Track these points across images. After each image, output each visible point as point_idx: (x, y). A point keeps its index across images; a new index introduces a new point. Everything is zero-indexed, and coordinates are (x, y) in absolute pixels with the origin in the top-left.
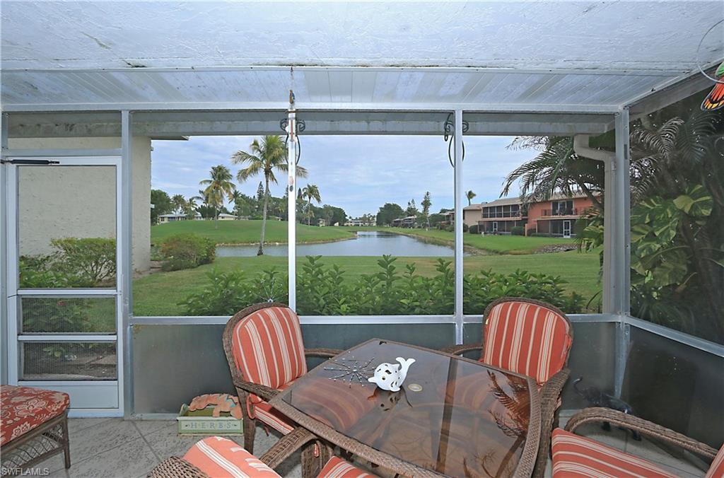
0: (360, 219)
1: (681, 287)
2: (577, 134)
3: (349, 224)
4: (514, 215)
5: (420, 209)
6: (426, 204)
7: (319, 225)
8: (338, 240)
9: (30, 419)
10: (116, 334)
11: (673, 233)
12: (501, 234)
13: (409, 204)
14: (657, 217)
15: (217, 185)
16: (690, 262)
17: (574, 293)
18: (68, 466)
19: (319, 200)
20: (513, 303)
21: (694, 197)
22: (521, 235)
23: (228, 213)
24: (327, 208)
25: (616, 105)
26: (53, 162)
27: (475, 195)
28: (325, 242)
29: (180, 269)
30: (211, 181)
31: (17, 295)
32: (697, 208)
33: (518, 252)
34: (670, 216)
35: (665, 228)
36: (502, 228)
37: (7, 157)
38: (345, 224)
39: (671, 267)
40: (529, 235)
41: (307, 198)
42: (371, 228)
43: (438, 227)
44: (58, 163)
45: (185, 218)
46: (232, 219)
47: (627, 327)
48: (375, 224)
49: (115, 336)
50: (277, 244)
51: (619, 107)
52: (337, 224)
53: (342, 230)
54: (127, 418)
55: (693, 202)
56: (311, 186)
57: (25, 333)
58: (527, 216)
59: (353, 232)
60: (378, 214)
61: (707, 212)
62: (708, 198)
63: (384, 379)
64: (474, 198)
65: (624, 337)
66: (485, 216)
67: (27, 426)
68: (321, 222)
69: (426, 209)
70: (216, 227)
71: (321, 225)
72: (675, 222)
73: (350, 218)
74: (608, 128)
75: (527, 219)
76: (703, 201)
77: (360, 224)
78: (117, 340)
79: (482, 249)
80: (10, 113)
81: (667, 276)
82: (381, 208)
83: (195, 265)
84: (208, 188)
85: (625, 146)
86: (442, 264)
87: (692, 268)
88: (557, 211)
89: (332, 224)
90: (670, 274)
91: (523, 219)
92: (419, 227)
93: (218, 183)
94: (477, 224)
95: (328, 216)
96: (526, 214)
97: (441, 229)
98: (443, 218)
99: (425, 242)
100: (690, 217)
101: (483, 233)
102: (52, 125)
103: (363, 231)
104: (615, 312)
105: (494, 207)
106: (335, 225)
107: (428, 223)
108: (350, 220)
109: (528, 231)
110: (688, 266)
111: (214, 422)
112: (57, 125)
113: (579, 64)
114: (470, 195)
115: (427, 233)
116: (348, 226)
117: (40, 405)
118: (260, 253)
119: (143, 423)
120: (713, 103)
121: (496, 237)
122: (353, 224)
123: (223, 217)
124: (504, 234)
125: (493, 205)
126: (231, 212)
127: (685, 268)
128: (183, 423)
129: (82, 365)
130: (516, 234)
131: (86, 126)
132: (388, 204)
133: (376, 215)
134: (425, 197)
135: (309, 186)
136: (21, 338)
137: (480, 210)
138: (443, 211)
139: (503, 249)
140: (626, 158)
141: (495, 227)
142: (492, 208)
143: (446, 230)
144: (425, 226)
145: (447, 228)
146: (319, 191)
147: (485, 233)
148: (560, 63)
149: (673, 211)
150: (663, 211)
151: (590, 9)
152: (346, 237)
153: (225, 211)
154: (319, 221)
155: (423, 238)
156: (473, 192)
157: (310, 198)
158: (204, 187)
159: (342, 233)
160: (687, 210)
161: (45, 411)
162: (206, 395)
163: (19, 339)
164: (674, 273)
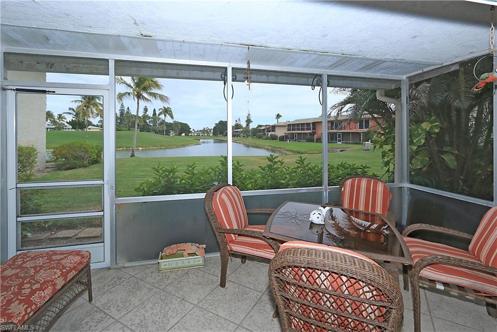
0: (200, 131)
1: (425, 169)
2: (379, 89)
3: (193, 134)
4: (308, 129)
5: (244, 125)
6: (249, 121)
7: (170, 135)
8: (188, 145)
9: (74, 268)
10: (103, 211)
11: (423, 141)
12: (299, 141)
13: (236, 121)
14: (414, 133)
15: (87, 105)
16: (429, 156)
17: (373, 173)
18: (90, 300)
19: (172, 117)
20: (357, 179)
21: (432, 123)
22: (312, 141)
23: (94, 125)
24: (176, 123)
25: (402, 76)
26: (50, 92)
27: (281, 116)
28: (178, 147)
29: (75, 168)
30: (82, 101)
31: (16, 188)
32: (433, 129)
33: (312, 152)
34: (420, 132)
35: (418, 139)
36: (300, 137)
37: (7, 86)
38: (190, 134)
39: (420, 158)
40: (317, 142)
41: (162, 117)
42: (209, 137)
43: (257, 136)
44: (54, 92)
45: (54, 129)
46: (98, 130)
47: (408, 189)
48: (211, 135)
49: (103, 212)
50: (140, 148)
51: (404, 77)
52: (183, 134)
53: (188, 138)
54: (113, 267)
55: (431, 125)
56: (166, 107)
57: (22, 215)
58: (315, 130)
59: (197, 140)
60: (215, 127)
61: (437, 131)
62: (438, 123)
63: (318, 218)
64: (281, 118)
65: (406, 194)
66: (289, 130)
67: (74, 273)
68: (171, 133)
69: (248, 125)
70: (87, 137)
71: (171, 135)
72: (423, 135)
73: (193, 130)
74: (395, 86)
75: (315, 132)
76: (435, 125)
77: (201, 134)
78: (104, 215)
79: (290, 151)
80: (8, 53)
81: (419, 163)
82: (216, 124)
83: (88, 165)
84: (79, 107)
85: (407, 97)
86: (301, 159)
87: (430, 159)
88: (334, 127)
89: (180, 134)
90: (420, 162)
91: (313, 132)
92: (244, 137)
93: (88, 103)
94: (284, 135)
95: (176, 128)
96: (314, 129)
97: (259, 138)
98: (260, 131)
99: (248, 146)
100: (429, 134)
101: (288, 140)
102: (34, 63)
103: (204, 139)
104: (401, 182)
105: (295, 124)
106: (182, 135)
107: (250, 134)
108: (193, 131)
109: (316, 139)
110: (429, 157)
111: (185, 261)
112: (38, 63)
113: (395, 58)
114: (278, 116)
115: (250, 140)
116: (191, 135)
117: (77, 259)
118: (133, 155)
119: (126, 269)
120: (477, 89)
121: (297, 143)
122: (195, 134)
123: (89, 129)
124: (301, 141)
125: (293, 123)
126: (96, 124)
127: (427, 159)
128: (162, 263)
129: (41, 239)
130: (309, 141)
131: (65, 66)
132: (222, 121)
133: (213, 128)
134: (248, 117)
135: (164, 107)
136: (19, 219)
137: (286, 126)
138: (260, 126)
139: (302, 150)
140: (407, 103)
141: (296, 137)
142: (294, 125)
143: (262, 139)
144: (248, 136)
145: (263, 137)
146: (172, 112)
147: (290, 141)
148: (388, 57)
149: (422, 130)
150: (416, 130)
151: (415, 37)
152: (193, 144)
153: (90, 124)
154: (170, 132)
155: (248, 144)
156: (280, 114)
157: (165, 116)
158: (75, 106)
159: (190, 141)
160: (428, 129)
161: (81, 263)
162: (175, 245)
163: (18, 220)
164: (422, 161)
